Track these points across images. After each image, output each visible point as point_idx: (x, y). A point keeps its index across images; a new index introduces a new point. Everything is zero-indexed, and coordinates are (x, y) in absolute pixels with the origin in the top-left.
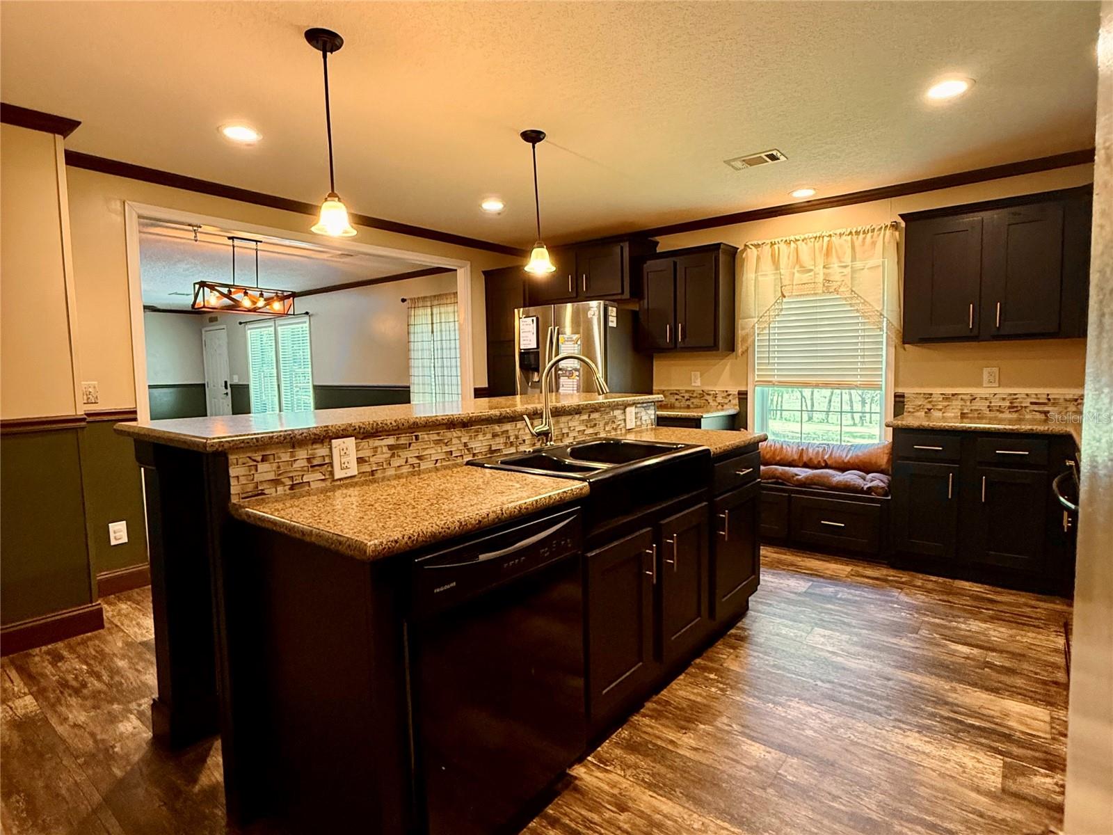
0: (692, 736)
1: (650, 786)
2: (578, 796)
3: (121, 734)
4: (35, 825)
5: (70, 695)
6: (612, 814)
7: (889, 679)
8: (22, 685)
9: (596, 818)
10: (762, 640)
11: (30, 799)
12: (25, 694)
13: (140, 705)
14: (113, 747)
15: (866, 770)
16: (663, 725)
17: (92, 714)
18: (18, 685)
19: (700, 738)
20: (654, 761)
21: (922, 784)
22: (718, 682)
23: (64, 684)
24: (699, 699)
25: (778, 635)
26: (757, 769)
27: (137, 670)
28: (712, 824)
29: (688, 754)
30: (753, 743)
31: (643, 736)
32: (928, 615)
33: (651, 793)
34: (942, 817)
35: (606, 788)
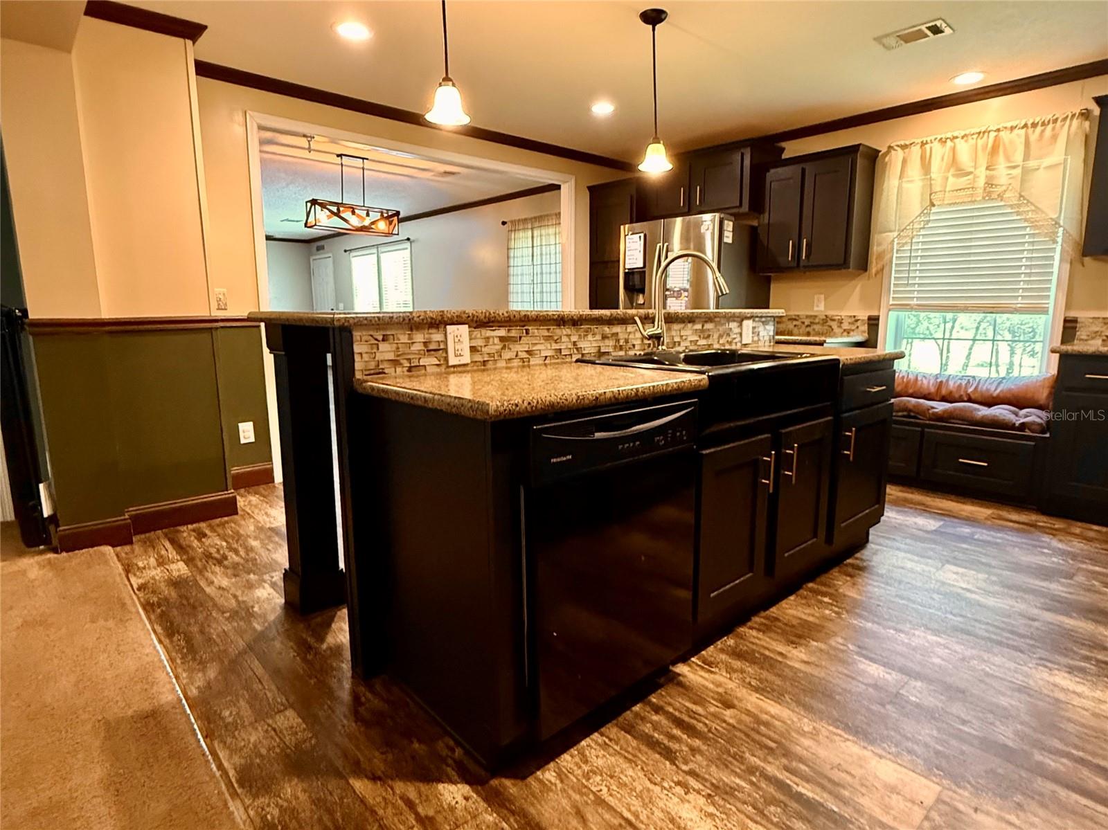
0: (803, 651)
1: (756, 690)
2: (681, 689)
3: (258, 598)
4: (194, 659)
5: (215, 565)
6: (717, 709)
7: (1034, 620)
8: (175, 553)
9: (700, 710)
10: (884, 572)
11: (189, 640)
12: (178, 561)
13: (272, 577)
14: (253, 607)
15: (1004, 701)
16: (770, 638)
17: (234, 580)
18: (172, 553)
19: (812, 653)
20: (762, 668)
21: (1069, 720)
22: (832, 605)
23: (208, 556)
24: (811, 619)
25: (903, 568)
26: (876, 686)
27: (268, 550)
28: (823, 730)
29: (797, 665)
30: (871, 663)
31: (750, 645)
32: (1086, 563)
33: (758, 695)
34: (1094, 754)
35: (711, 686)
